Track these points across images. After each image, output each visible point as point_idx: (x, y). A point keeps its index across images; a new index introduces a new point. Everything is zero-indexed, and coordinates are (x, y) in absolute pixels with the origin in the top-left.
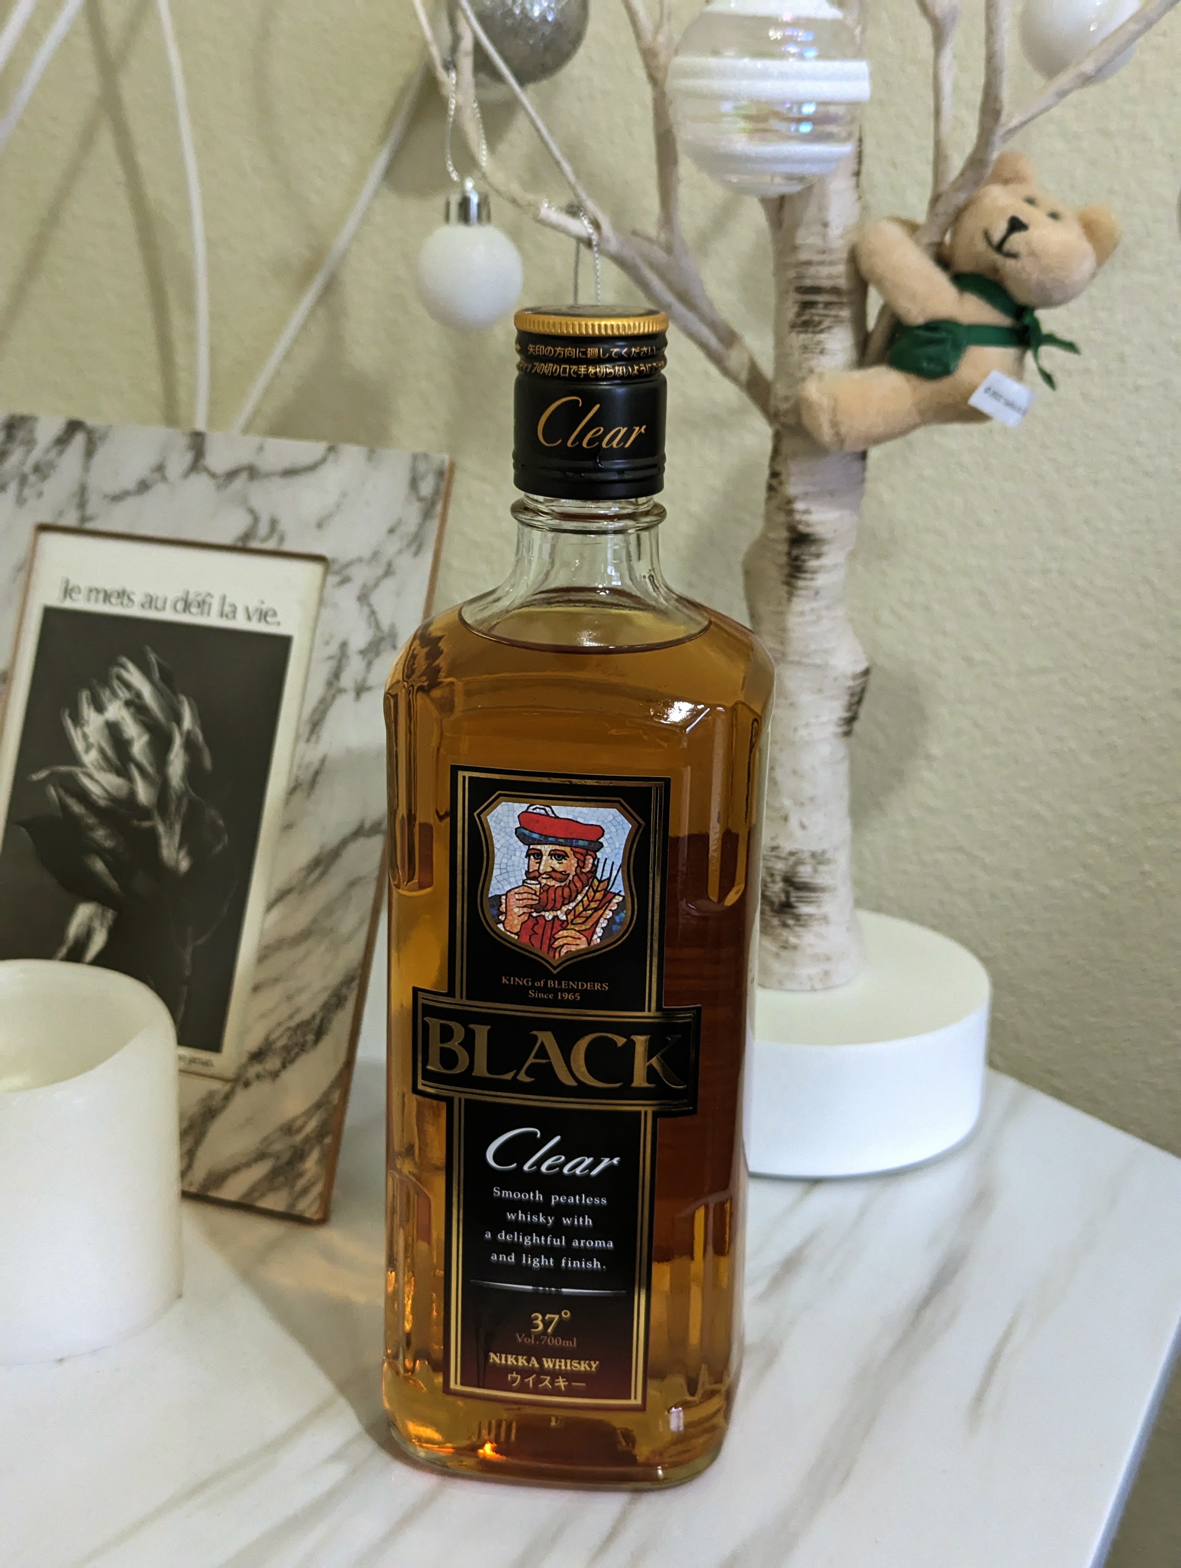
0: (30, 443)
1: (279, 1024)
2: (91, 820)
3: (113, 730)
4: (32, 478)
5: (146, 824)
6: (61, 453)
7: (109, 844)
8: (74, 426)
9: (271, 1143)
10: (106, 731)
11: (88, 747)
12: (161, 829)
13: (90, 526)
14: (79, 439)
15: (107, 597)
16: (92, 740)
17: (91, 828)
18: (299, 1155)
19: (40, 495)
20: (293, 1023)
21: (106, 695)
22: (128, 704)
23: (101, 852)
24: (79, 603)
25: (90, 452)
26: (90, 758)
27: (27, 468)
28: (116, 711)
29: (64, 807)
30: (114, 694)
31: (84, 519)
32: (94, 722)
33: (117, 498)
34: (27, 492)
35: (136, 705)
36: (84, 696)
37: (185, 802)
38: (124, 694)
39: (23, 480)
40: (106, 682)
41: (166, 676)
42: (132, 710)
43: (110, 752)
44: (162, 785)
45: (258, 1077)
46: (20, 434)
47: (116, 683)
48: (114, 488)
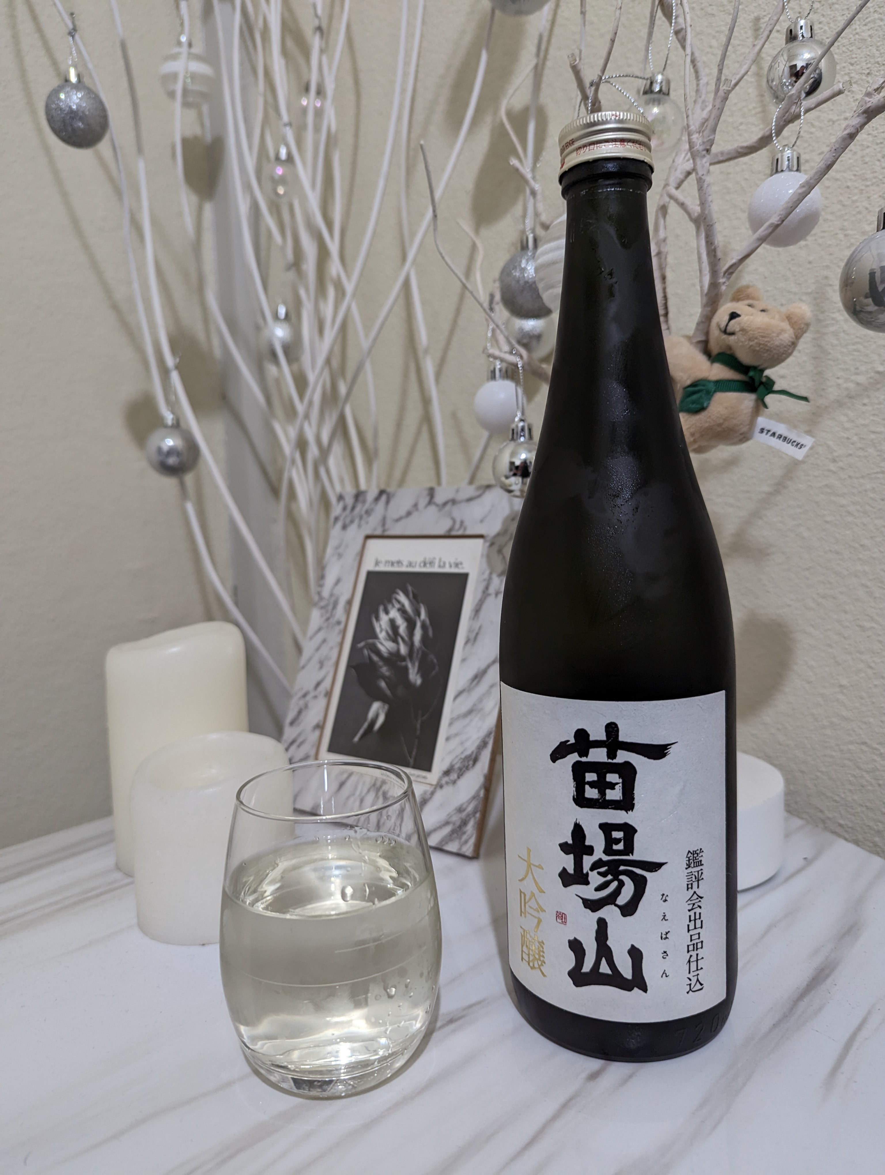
0: (364, 502)
1: (457, 756)
2: (381, 663)
3: (392, 623)
4: (365, 516)
5: (404, 664)
6: (376, 504)
7: (387, 674)
8: (382, 492)
9: (451, 817)
10: (389, 623)
11: (381, 630)
12: (410, 665)
13: (387, 533)
14: (384, 498)
15: (392, 564)
16: (383, 627)
17: (381, 667)
18: (464, 823)
19: (367, 523)
20: (463, 756)
21: (390, 607)
22: (399, 610)
23: (384, 678)
24: (382, 568)
25: (388, 502)
26: (382, 635)
27: (363, 512)
28: (394, 614)
29: (370, 658)
30: (393, 606)
31: (384, 531)
32: (384, 619)
33: (398, 520)
34: (363, 522)
35: (402, 611)
36: (381, 608)
37: (420, 653)
38: (397, 606)
39: (361, 517)
40: (390, 601)
41: (415, 596)
42: (400, 612)
43: (390, 632)
44: (411, 646)
45: (447, 783)
46: (361, 498)
47: (394, 601)
48: (396, 516)
